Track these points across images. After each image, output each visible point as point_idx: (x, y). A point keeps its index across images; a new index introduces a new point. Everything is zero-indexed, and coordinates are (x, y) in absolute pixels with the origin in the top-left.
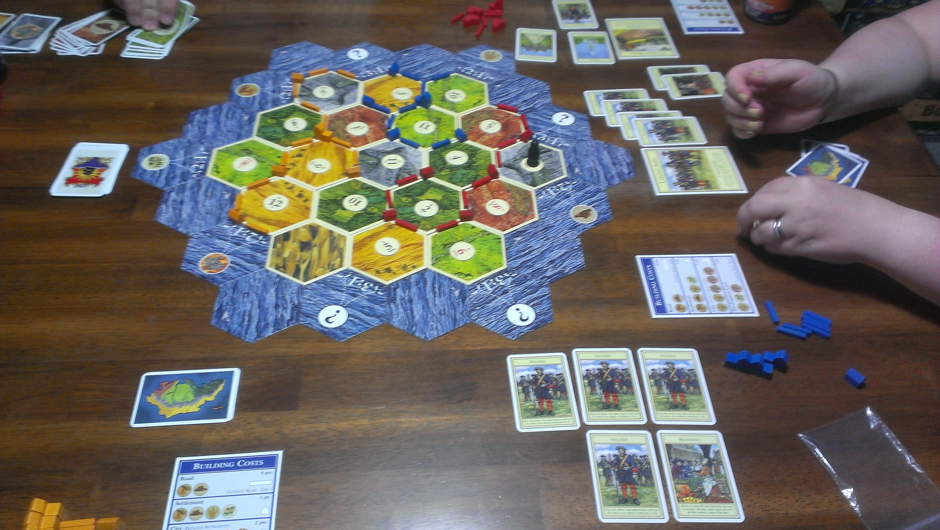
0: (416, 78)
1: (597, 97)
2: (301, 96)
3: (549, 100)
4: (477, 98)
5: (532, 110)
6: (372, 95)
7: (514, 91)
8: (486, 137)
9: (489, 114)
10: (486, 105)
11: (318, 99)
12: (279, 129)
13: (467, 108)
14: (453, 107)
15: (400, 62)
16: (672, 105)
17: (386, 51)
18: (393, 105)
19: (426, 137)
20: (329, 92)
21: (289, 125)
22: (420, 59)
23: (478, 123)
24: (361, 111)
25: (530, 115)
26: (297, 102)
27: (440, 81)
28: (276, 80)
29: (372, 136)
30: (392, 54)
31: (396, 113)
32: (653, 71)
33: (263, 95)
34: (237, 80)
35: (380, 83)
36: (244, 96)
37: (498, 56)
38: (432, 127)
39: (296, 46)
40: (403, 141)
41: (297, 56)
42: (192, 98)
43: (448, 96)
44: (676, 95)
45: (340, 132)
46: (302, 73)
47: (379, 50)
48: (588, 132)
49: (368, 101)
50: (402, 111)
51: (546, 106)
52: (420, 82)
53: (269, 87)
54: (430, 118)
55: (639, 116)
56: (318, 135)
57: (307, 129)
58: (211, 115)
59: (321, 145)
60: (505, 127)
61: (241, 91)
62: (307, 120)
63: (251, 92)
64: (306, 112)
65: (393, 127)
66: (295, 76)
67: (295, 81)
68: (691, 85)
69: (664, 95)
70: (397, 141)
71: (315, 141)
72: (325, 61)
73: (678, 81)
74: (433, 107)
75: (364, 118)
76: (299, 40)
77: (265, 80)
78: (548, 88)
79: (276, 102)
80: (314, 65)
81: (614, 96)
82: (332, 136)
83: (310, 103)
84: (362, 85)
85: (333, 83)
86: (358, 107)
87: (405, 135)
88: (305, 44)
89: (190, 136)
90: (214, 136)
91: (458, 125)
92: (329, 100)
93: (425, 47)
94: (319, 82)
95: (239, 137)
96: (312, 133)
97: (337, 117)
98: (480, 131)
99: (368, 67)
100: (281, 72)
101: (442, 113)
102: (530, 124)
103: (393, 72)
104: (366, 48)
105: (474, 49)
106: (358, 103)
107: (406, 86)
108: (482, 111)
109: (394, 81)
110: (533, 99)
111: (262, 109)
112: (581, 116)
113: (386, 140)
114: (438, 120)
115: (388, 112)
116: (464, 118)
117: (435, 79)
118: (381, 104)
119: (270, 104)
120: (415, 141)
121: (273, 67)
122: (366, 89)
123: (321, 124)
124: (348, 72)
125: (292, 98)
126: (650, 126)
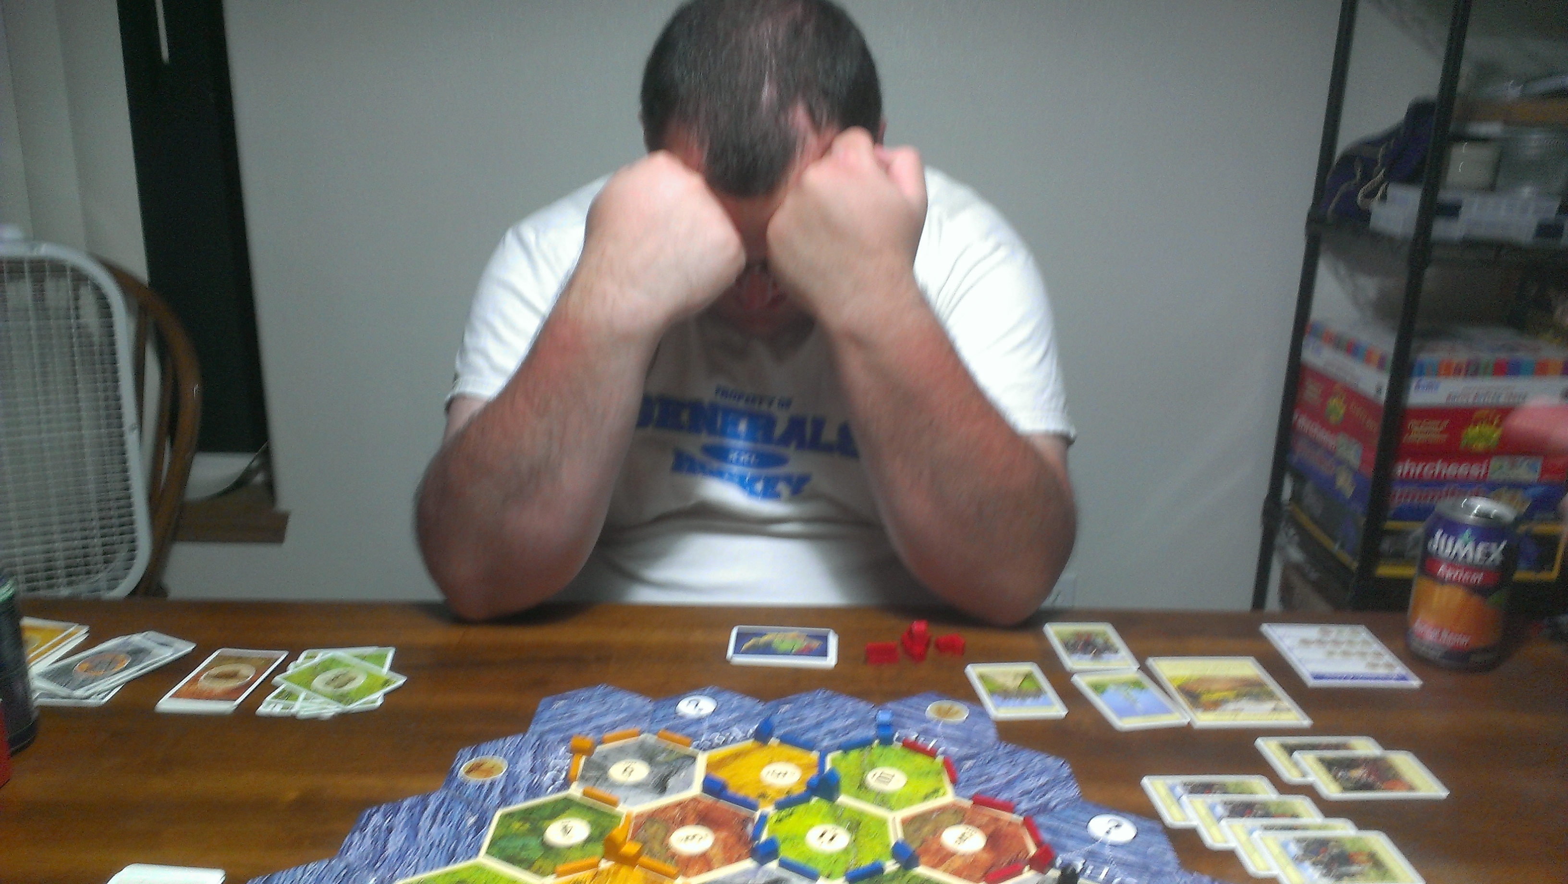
0: (808, 746)
1: (1172, 789)
2: (583, 778)
3: (1073, 791)
4: (927, 785)
5: (1044, 809)
6: (722, 775)
7: (1000, 773)
8: (957, 863)
9: (958, 815)
10: (948, 796)
11: (615, 785)
12: (533, 842)
13: (910, 802)
14: (883, 800)
15: (776, 719)
16: (1330, 809)
17: (748, 702)
18: (763, 796)
19: (833, 859)
20: (640, 771)
21: (555, 833)
22: (811, 716)
23: (937, 832)
24: (701, 807)
25: (1041, 820)
26: (575, 791)
27: (854, 754)
28: (540, 750)
29: (718, 854)
30: (760, 707)
31: (768, 809)
32: (1269, 747)
33: (511, 777)
34: (467, 752)
35: (737, 756)
36: (474, 780)
37: (961, 713)
38: (843, 838)
39: (584, 694)
40: (784, 864)
41: (583, 711)
42: (373, 783)
43: (871, 779)
44: (1331, 790)
45: (657, 847)
46: (591, 738)
47: (736, 700)
48: (1170, 856)
49: (713, 787)
50: (781, 806)
51: (1070, 803)
52: (814, 755)
53: (525, 762)
54: (838, 820)
55: (1267, 828)
56: (612, 850)
57: (589, 840)
58: (403, 815)
59: (616, 873)
60: (994, 840)
61: (469, 772)
62: (592, 823)
63: (490, 772)
64: (590, 808)
65: (764, 837)
66: (574, 742)
67: (575, 751)
68: (1358, 773)
69: (1309, 791)
70: (773, 865)
71: (605, 865)
72: (634, 718)
73: (1330, 765)
74: (843, 799)
75: (705, 818)
76: (592, 683)
77: (518, 751)
78: (1066, 771)
79: (534, 791)
80: (614, 726)
81: (1207, 789)
82: (639, 854)
83: (601, 791)
84: (702, 760)
85: (648, 755)
86: (694, 800)
87: (786, 852)
88: (600, 690)
89: (352, 856)
90: (402, 856)
91: (895, 834)
92: (637, 786)
93: (820, 695)
94: (621, 753)
95: (451, 858)
96: (599, 849)
97: (652, 817)
98: (941, 848)
99: (714, 728)
100: (551, 738)
101: (861, 813)
102: (1046, 837)
103: (762, 736)
104: (713, 696)
105: (914, 701)
106: (696, 789)
107: (789, 760)
108: (942, 810)
109: (765, 752)
110: (1043, 789)
111: (505, 801)
112: (1147, 824)
113: (748, 864)
114: (855, 825)
115: (754, 807)
116: (907, 823)
117: (846, 748)
118: (741, 794)
119: (522, 795)
120: (811, 865)
121: (535, 729)
122: (710, 766)
123: (619, 832)
124: (678, 736)
125: (566, 784)
126: (1294, 849)
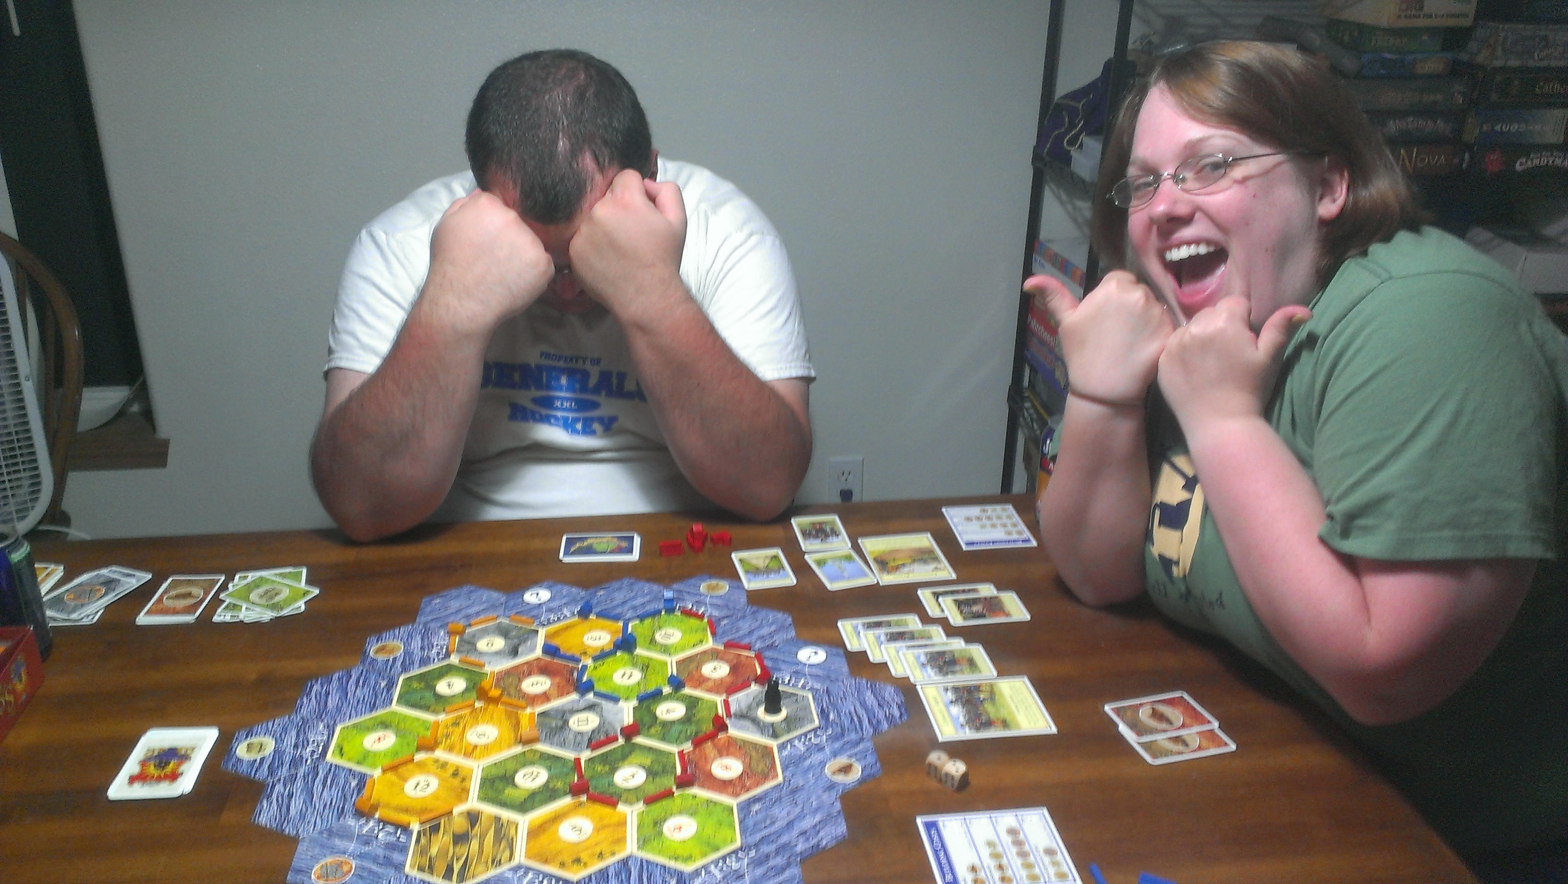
0: (616, 618)
1: (855, 628)
2: (459, 651)
3: (792, 633)
4: (695, 638)
5: (771, 647)
6: (556, 642)
7: (745, 626)
8: (710, 684)
9: (714, 655)
10: (709, 643)
11: (481, 654)
12: (428, 695)
13: (683, 649)
14: (666, 649)
15: (594, 601)
16: (951, 631)
17: (574, 590)
18: (585, 653)
19: (629, 689)
20: (499, 643)
21: (442, 687)
22: (619, 597)
23: (699, 668)
24: (542, 663)
25: (768, 654)
26: (454, 659)
27: (648, 622)
28: (426, 634)
29: (554, 692)
30: (583, 593)
31: (589, 662)
32: (925, 596)
33: (408, 653)
34: (374, 639)
35: (567, 628)
36: (381, 657)
37: (724, 587)
38: (637, 675)
39: (454, 592)
40: (597, 694)
41: (454, 605)
42: (309, 664)
43: (658, 637)
44: (956, 619)
45: (512, 692)
46: (462, 623)
47: (565, 590)
48: (845, 669)
49: (550, 650)
50: (596, 659)
51: (788, 642)
52: (621, 624)
53: (416, 643)
54: (634, 665)
55: (908, 647)
56: (483, 695)
57: (467, 690)
58: (335, 683)
59: (486, 709)
60: (735, 669)
61: (377, 652)
62: (467, 680)
63: (392, 651)
64: (465, 670)
65: (585, 679)
66: (451, 627)
67: (450, 633)
68: (976, 608)
69: (943, 622)
70: (590, 696)
71: (478, 705)
72: (494, 607)
73: (959, 604)
74: (639, 651)
75: (544, 670)
76: (459, 584)
77: (410, 636)
78: (790, 620)
79: (424, 661)
80: (478, 614)
81: (878, 625)
82: (501, 695)
83: (472, 658)
84: (542, 632)
85: (504, 632)
86: (538, 659)
87: (598, 687)
88: (466, 589)
89: (304, 712)
90: (339, 709)
91: (672, 670)
92: (498, 653)
93: (626, 582)
94: (485, 632)
95: (373, 707)
96: (474, 695)
97: (508, 672)
98: (701, 676)
99: (550, 610)
100: (432, 625)
101: (650, 659)
102: (767, 663)
103: (584, 614)
104: (549, 588)
105: (693, 581)
106: (538, 652)
107: (602, 628)
108: (704, 653)
109: (586, 624)
110: (771, 635)
111: (405, 669)
112: (834, 651)
113: (574, 696)
114: (646, 667)
115: (578, 661)
116: (679, 663)
117: (642, 618)
118: (569, 653)
119: (417, 664)
120: (615, 694)
121: (421, 619)
122: (547, 637)
123: (486, 683)
124: (524, 618)
125: (448, 655)
126: (923, 659)
